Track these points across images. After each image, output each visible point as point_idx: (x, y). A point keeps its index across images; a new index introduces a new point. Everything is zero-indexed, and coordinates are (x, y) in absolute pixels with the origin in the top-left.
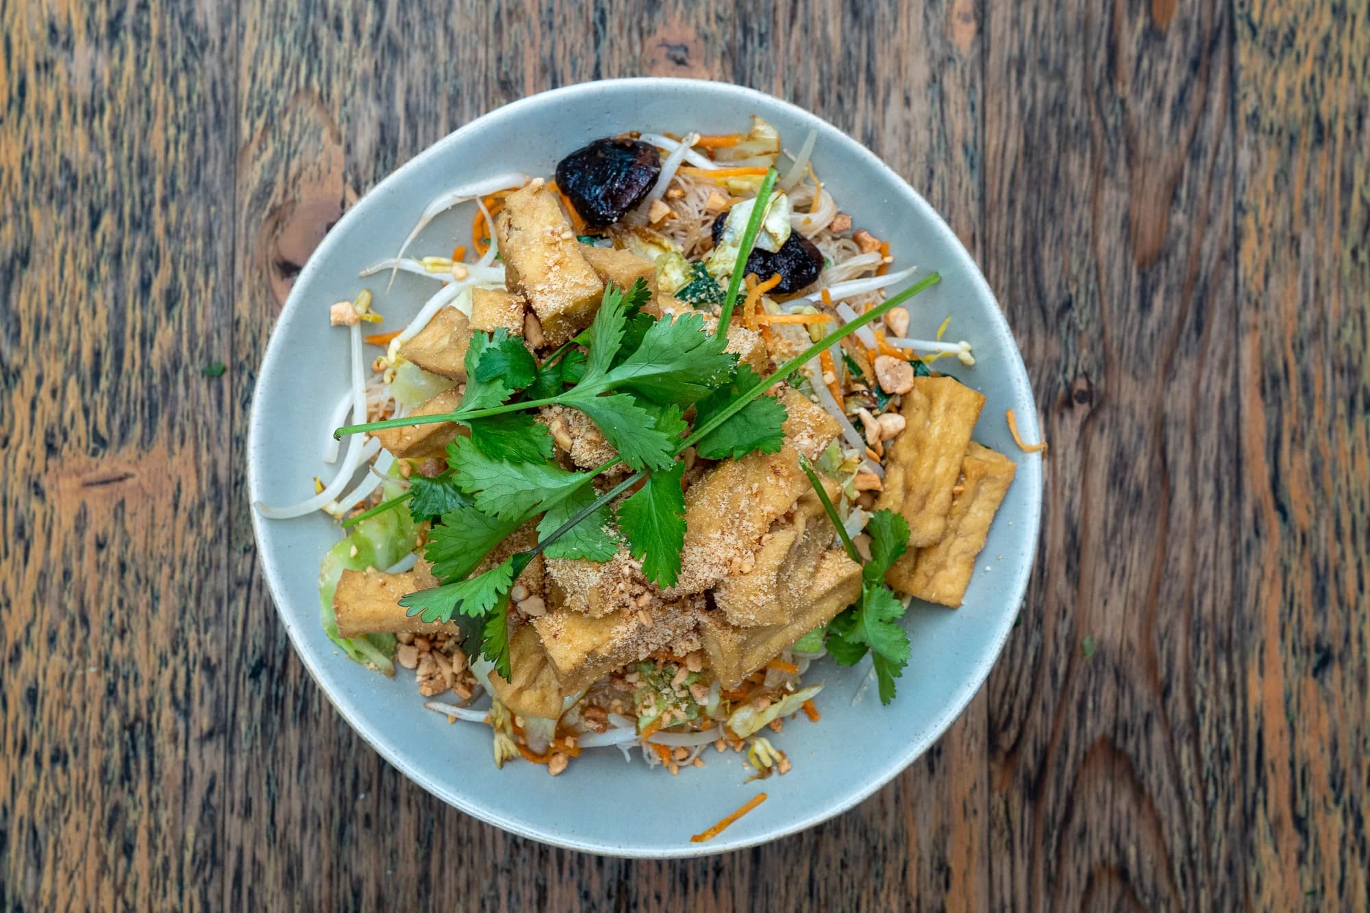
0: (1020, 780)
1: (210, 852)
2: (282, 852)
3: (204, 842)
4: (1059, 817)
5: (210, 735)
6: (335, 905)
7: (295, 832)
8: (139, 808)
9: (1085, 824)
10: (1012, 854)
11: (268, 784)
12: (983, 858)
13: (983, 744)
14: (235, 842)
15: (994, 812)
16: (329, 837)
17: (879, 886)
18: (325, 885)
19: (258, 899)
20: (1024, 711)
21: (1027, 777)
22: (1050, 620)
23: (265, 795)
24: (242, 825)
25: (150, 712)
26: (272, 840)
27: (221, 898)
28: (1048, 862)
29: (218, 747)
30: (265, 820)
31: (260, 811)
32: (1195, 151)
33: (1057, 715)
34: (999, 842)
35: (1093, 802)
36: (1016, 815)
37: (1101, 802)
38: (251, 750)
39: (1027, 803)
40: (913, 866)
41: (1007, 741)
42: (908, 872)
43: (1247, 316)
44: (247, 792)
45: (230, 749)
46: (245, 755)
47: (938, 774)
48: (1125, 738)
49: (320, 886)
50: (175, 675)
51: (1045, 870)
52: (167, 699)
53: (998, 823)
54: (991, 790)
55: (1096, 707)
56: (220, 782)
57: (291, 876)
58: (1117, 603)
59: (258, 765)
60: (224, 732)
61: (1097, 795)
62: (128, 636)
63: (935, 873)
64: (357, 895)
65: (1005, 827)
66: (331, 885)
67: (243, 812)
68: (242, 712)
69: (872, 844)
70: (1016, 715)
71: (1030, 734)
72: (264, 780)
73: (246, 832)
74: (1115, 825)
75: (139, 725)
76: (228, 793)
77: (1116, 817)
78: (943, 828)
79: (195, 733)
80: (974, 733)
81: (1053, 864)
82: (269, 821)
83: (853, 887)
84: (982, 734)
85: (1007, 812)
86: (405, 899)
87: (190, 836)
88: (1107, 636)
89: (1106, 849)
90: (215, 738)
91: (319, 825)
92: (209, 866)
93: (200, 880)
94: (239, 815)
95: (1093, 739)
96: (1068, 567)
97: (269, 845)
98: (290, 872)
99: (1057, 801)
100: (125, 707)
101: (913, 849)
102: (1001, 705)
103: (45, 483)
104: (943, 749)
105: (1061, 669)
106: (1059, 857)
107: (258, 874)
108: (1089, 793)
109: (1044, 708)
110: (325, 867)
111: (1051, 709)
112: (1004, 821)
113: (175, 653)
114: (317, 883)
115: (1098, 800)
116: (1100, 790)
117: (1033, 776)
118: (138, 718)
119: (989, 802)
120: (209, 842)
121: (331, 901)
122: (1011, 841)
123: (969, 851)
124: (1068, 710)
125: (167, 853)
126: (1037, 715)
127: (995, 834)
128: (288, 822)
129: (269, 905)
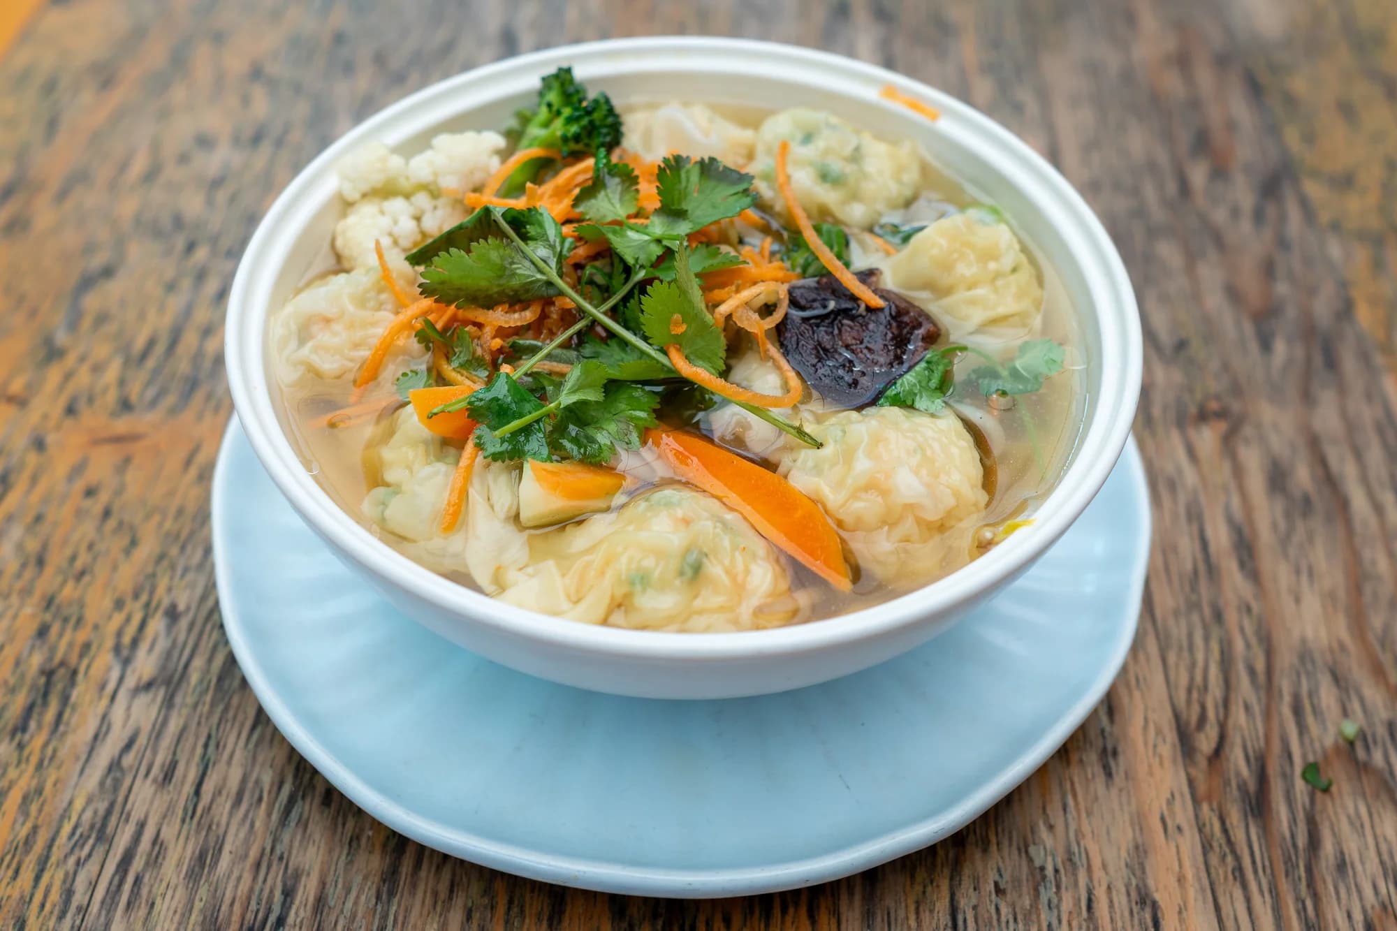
0: (1235, 793)
1: (98, 826)
2: (198, 831)
3: (95, 812)
4: (1302, 841)
5: (149, 686)
6: (253, 906)
7: (223, 807)
8: (23, 766)
9: (1342, 853)
10: (1245, 886)
11: (206, 746)
12: (1203, 890)
13: (1174, 746)
14: (136, 816)
15: (1207, 829)
16: (269, 815)
17: (1055, 923)
18: (247, 877)
19: (144, 891)
20: (1221, 711)
21: (1242, 788)
22: (1232, 616)
23: (197, 758)
24: (155, 794)
25: (81, 656)
26: (190, 813)
27: (93, 886)
28: (1300, 900)
29: (154, 700)
30: (188, 788)
31: (185, 776)
32: (1282, 243)
33: (1268, 715)
34: (1222, 872)
35: (1345, 827)
36: (1239, 835)
37: (1359, 829)
38: (195, 706)
39: (1250, 819)
40: (1100, 894)
41: (1206, 742)
42: (1095, 905)
43: (1379, 360)
44: (174, 753)
45: (169, 703)
46: (185, 711)
47: (1119, 779)
48: (1367, 748)
49: (239, 879)
50: (128, 620)
51: (1298, 912)
52: (109, 643)
53: (1215, 844)
54: (1196, 802)
55: (1316, 711)
56: (142, 740)
57: (203, 862)
58: (1312, 604)
59: (199, 723)
60: (168, 682)
61: (1349, 817)
62: (86, 579)
63: (1135, 909)
64: (288, 893)
65: (1228, 851)
66: (255, 879)
67: (161, 777)
68: (198, 663)
69: (1037, 863)
70: (1211, 714)
71: (1236, 741)
72: (202, 741)
73: (156, 803)
74: (1386, 857)
75: (62, 671)
76: (148, 753)
77: (1384, 847)
78: (1137, 847)
79: (130, 682)
80: (1159, 732)
81: (1309, 904)
82: (192, 791)
83: (1015, 920)
84: (1171, 736)
85: (1225, 831)
86: (356, 903)
87: (79, 804)
88: (1310, 634)
89: (1383, 890)
90: (153, 689)
91: (260, 799)
92: (91, 842)
93: (72, 861)
94: (155, 781)
95: (1323, 747)
96: (1242, 565)
97: (183, 821)
98: (201, 858)
99: (1293, 821)
100: (53, 650)
101: (1098, 873)
102: (1189, 702)
103: (51, 439)
104: (1120, 749)
105: (1260, 665)
106: (1316, 897)
107: (155, 860)
108: (1336, 813)
109: (1247, 708)
110: (254, 853)
111: (1257, 709)
112: (1223, 841)
113: (136, 596)
114: (236, 874)
115: (1351, 823)
116: (1351, 811)
117: (1252, 786)
118: (63, 664)
119: (1197, 816)
120: (101, 812)
121: (249, 899)
122: (1239, 871)
123: (1181, 880)
124: (1280, 714)
125: (40, 822)
126: (1239, 717)
127: (1214, 860)
128: (218, 792)
129: (158, 901)
